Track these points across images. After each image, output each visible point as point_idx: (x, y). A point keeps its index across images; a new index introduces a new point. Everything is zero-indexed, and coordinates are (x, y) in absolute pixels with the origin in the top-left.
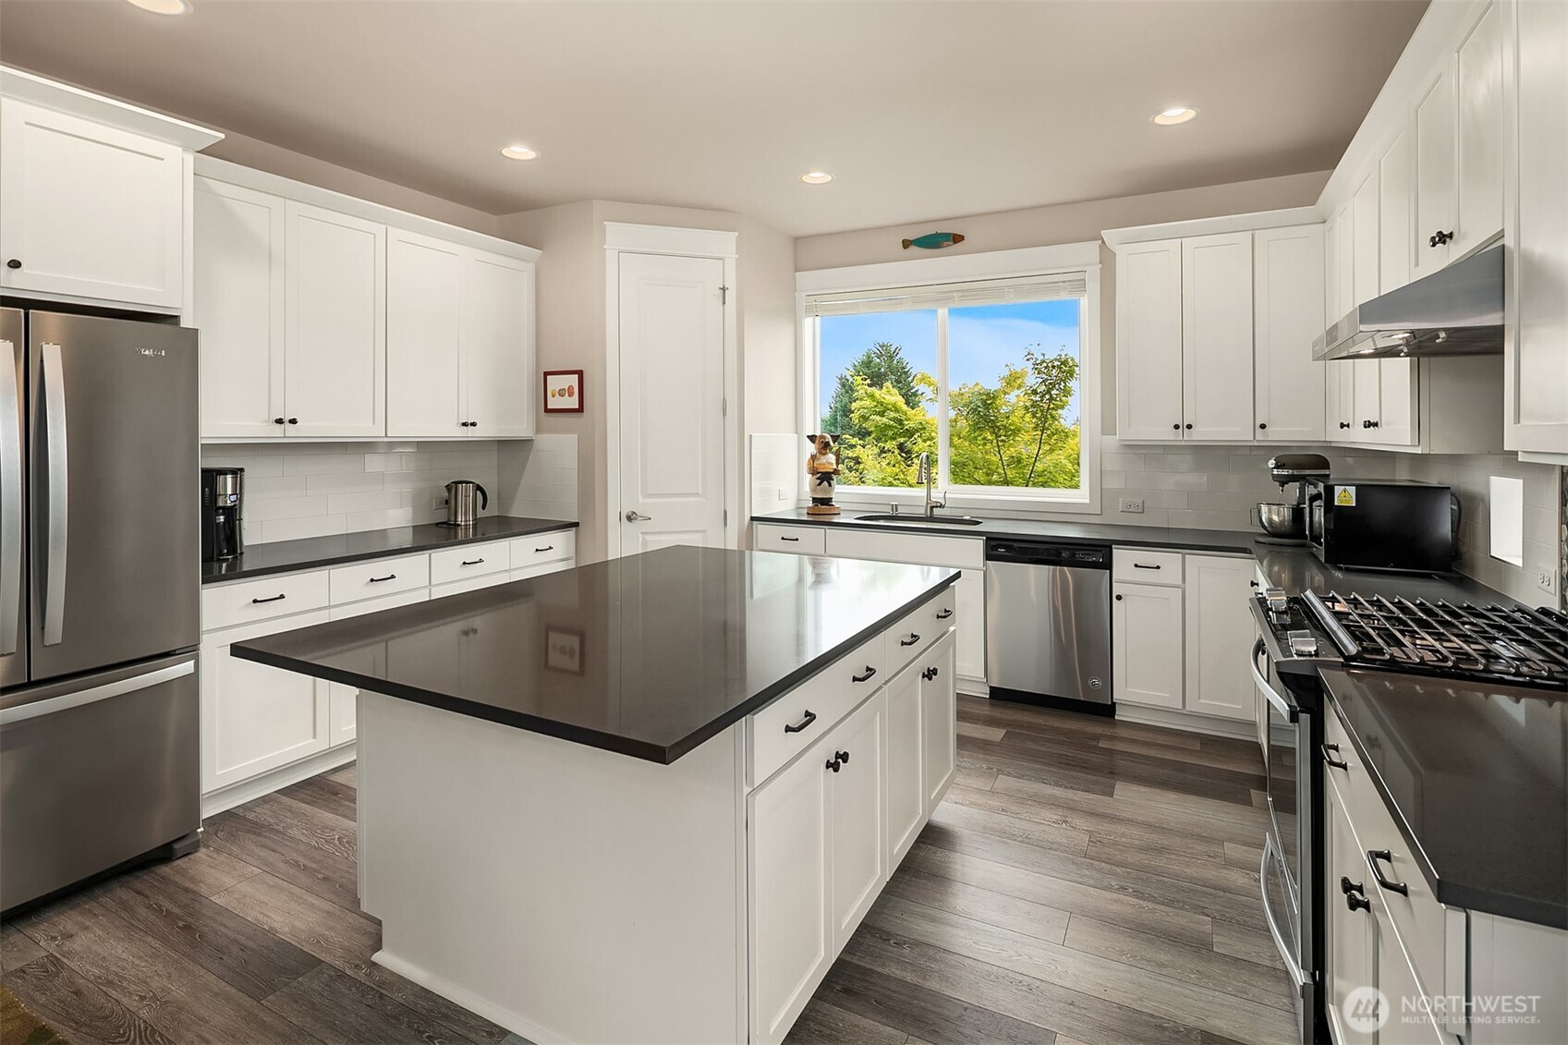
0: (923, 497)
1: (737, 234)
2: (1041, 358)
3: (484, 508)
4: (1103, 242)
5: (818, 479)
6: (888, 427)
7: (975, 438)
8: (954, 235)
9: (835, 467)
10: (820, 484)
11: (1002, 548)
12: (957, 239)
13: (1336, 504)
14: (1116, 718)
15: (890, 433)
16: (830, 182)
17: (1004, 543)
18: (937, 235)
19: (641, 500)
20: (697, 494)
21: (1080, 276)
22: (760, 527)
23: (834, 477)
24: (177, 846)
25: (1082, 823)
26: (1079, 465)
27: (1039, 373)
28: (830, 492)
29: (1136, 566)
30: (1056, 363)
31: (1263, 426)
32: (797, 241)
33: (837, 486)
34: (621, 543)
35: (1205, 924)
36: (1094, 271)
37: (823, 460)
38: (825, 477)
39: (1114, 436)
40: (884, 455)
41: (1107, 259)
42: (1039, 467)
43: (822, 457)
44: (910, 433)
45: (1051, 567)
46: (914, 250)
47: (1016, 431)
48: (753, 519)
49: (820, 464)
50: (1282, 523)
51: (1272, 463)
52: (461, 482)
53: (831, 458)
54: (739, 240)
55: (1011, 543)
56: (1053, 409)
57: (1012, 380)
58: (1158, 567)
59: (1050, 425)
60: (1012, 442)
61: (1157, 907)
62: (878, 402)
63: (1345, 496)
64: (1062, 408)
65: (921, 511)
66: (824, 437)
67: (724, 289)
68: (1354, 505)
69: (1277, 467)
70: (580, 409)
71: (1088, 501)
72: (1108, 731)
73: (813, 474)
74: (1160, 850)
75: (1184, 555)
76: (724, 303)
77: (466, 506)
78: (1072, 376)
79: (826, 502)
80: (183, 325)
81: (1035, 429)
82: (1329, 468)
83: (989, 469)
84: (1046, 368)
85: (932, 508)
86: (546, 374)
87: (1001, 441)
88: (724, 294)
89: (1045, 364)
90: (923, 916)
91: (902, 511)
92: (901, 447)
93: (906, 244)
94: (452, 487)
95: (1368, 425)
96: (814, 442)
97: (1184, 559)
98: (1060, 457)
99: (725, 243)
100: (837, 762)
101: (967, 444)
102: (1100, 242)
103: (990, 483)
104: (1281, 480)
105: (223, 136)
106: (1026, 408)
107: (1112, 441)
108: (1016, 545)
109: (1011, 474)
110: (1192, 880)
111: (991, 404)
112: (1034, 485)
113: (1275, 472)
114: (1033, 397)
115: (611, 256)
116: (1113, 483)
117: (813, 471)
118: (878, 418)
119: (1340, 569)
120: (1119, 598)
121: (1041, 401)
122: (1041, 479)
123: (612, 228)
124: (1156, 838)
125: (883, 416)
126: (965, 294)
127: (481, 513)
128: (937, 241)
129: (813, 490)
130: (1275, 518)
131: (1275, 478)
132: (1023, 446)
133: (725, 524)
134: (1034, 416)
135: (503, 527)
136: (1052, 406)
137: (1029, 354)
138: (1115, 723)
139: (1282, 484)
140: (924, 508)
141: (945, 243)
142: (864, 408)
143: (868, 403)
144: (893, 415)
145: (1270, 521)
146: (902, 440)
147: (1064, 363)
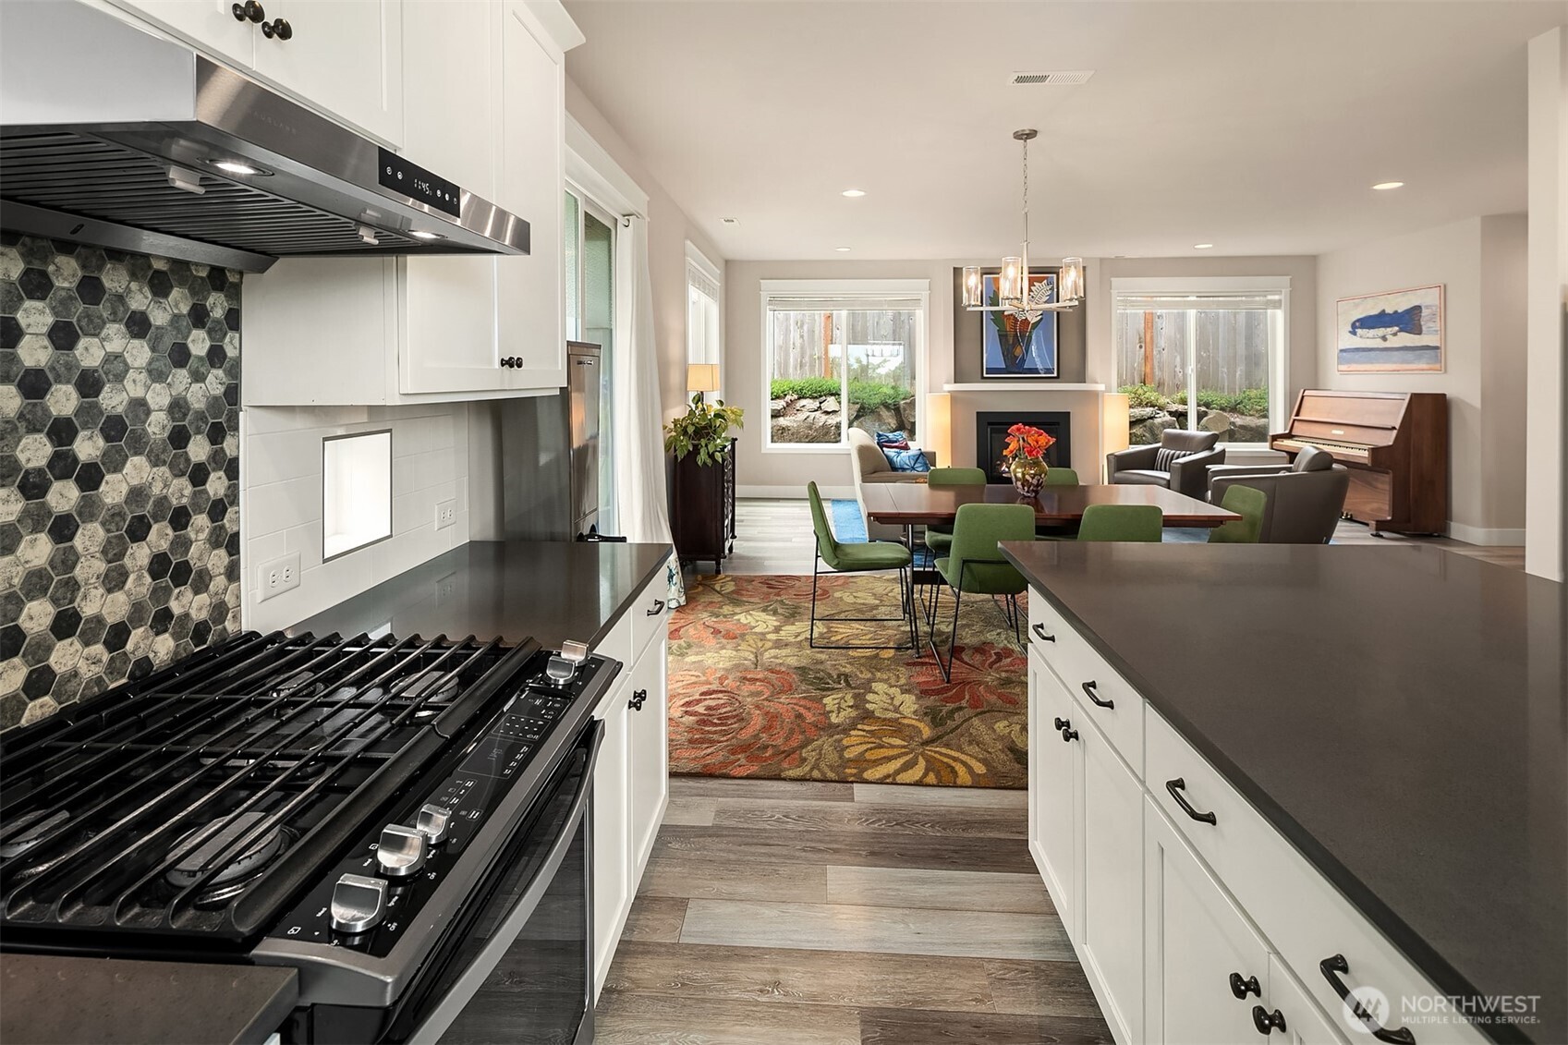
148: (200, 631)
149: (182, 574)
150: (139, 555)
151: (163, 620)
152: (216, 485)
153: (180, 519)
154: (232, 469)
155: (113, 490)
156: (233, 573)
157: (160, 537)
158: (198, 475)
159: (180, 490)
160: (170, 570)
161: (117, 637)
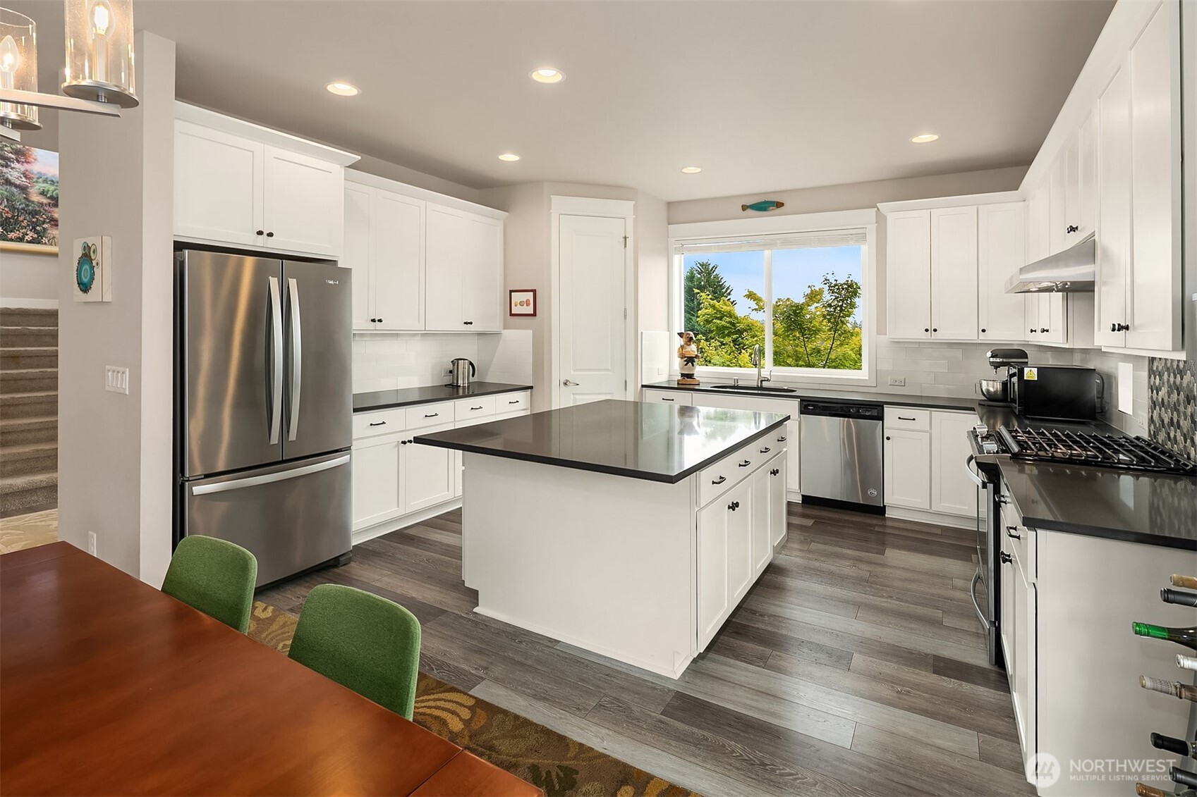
0: (755, 374)
1: (634, 202)
2: (834, 283)
3: (473, 376)
4: (878, 209)
5: (685, 361)
6: (724, 327)
7: (788, 336)
8: (777, 202)
9: (696, 353)
10: (686, 365)
11: (811, 406)
12: (779, 205)
13: (1025, 378)
14: (886, 516)
15: (726, 332)
16: (701, 172)
17: (812, 403)
18: (765, 202)
19: (572, 372)
20: (608, 370)
21: (861, 231)
22: (648, 392)
23: (696, 360)
24: (341, 559)
25: (863, 567)
26: (861, 356)
27: (833, 293)
28: (693, 370)
29: (899, 418)
30: (845, 286)
31: (984, 331)
32: (670, 205)
33: (697, 366)
34: (560, 400)
35: (939, 614)
36: (872, 228)
37: (688, 349)
38: (690, 360)
39: (884, 336)
40: (723, 347)
41: (881, 220)
42: (833, 356)
43: (688, 347)
44: (740, 332)
45: (842, 419)
46: (749, 212)
47: (817, 331)
48: (643, 386)
49: (686, 352)
50: (996, 392)
51: (989, 354)
52: (461, 359)
53: (693, 347)
54: (635, 206)
55: (817, 403)
56: (843, 317)
57: (813, 296)
58: (914, 419)
59: (841, 328)
60: (813, 338)
61: (911, 605)
62: (717, 311)
63: (1031, 374)
64: (849, 316)
65: (754, 384)
66: (689, 334)
67: (625, 238)
68: (1036, 379)
69: (992, 357)
70: (534, 314)
71: (867, 378)
72: (880, 523)
73: (682, 358)
74: (914, 581)
75: (931, 411)
76: (625, 247)
77: (463, 374)
78: (856, 295)
79: (690, 376)
80: (340, 265)
81: (830, 330)
82: (1027, 358)
83: (798, 357)
84: (837, 289)
85: (762, 381)
86: (511, 291)
87: (806, 338)
88: (626, 240)
89: (837, 287)
90: (775, 605)
91: (741, 383)
92: (734, 341)
93: (744, 208)
94: (455, 362)
95: (1043, 331)
96: (682, 337)
97: (931, 414)
98: (847, 349)
99: (626, 207)
100: (734, 506)
101: (781, 340)
102: (876, 209)
103: (797, 366)
104: (996, 365)
105: (360, 158)
106: (824, 316)
107: (884, 339)
108: (820, 404)
109: (813, 360)
110: (932, 595)
111: (799, 313)
112: (829, 367)
113: (992, 360)
114: (828, 309)
115: (554, 217)
116: (885, 366)
117: (682, 356)
118: (718, 322)
119: (1028, 419)
120: (888, 438)
121: (835, 311)
122: (834, 364)
123: (555, 199)
124: (910, 575)
125: (721, 320)
126: (785, 241)
127: (472, 379)
128: (764, 206)
129: (682, 369)
130: (991, 389)
131: (992, 364)
132: (822, 342)
133: (626, 389)
134: (829, 321)
135: (481, 389)
136: (842, 315)
137: (826, 280)
138: (885, 519)
139: (996, 368)
140: (756, 382)
141: (771, 208)
142: (708, 315)
143: (710, 311)
144: (728, 319)
145: (988, 391)
146: (734, 336)
147: (850, 286)
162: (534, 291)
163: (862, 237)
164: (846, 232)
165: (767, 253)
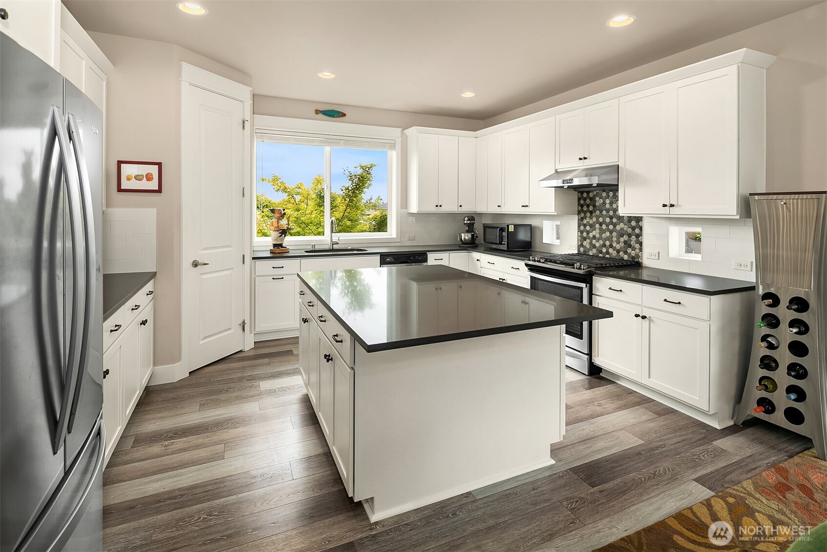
0: (329, 240)
1: (251, 89)
5: (280, 233)
8: (341, 113)
9: (288, 225)
10: (280, 236)
11: (388, 259)
12: (342, 115)
13: (509, 231)
18: (333, 111)
19: (199, 252)
20: (230, 246)
21: (393, 142)
26: (387, 222)
28: (283, 240)
36: (399, 141)
38: (283, 232)
46: (321, 116)
48: (253, 258)
51: (465, 219)
54: (251, 93)
58: (442, 259)
63: (511, 228)
65: (327, 247)
67: (244, 121)
68: (513, 231)
70: (159, 191)
71: (395, 237)
73: (277, 231)
75: (449, 254)
76: (244, 129)
79: (281, 245)
85: (333, 244)
86: (120, 163)
88: (244, 124)
91: (317, 248)
93: (317, 112)
95: (523, 206)
96: (274, 213)
115: (184, 87)
117: (278, 229)
126: (346, 142)
128: (334, 114)
129: (275, 240)
130: (467, 238)
140: (329, 245)
141: (337, 116)
148: (633, 257)
149: (630, 246)
150: (622, 240)
151: (626, 253)
152: (637, 231)
153: (630, 236)
154: (641, 229)
155: (618, 228)
156: (641, 250)
157: (626, 238)
158: (633, 228)
159: (630, 231)
160: (628, 244)
161: (618, 251)
162: (159, 164)
163: (393, 146)
164: (384, 141)
165: (327, 149)
